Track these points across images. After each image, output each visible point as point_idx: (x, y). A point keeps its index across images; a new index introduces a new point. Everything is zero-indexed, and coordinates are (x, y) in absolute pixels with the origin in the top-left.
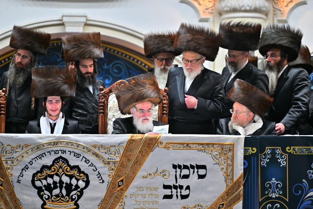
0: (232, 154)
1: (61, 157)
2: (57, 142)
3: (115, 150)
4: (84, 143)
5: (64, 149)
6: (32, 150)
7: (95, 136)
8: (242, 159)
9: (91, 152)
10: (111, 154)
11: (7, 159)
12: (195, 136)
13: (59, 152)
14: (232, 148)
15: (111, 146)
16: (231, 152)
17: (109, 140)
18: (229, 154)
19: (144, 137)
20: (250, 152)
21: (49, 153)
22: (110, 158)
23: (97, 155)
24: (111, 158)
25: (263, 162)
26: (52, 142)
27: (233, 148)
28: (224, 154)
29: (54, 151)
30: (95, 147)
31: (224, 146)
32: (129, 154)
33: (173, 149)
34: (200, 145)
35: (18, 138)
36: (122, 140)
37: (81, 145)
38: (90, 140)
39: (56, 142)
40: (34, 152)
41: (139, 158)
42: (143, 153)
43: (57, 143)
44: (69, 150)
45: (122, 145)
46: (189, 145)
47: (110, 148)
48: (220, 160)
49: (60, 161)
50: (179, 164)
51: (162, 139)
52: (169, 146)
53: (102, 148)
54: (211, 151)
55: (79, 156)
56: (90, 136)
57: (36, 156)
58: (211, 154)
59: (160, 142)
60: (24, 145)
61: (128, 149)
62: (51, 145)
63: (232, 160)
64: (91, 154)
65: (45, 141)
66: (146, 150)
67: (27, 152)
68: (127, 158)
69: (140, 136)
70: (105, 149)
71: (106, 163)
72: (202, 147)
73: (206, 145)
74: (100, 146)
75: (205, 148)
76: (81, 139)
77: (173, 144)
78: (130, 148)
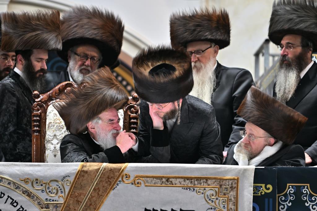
0: (235, 194)
3: (58, 187)
4: (10, 175)
7: (27, 165)
8: (250, 202)
9: (20, 190)
10: (51, 193)
12: (180, 167)
15: (51, 181)
16: (234, 191)
17: (49, 171)
18: (231, 193)
19: (102, 167)
20: (262, 191)
22: (49, 199)
23: (30, 194)
24: (51, 198)
25: (283, 207)
27: (238, 185)
28: (222, 194)
30: (27, 182)
31: (222, 182)
32: (78, 192)
33: (146, 186)
34: (186, 180)
36: (68, 172)
37: (5, 178)
38: (18, 170)
41: (94, 198)
42: (99, 191)
45: (67, 178)
46: (171, 180)
47: (49, 184)
48: (217, 203)
50: (155, 209)
51: (127, 170)
52: (138, 181)
53: (37, 183)
54: (203, 189)
55: (2, 195)
56: (19, 165)
58: (203, 193)
59: (126, 175)
61: (76, 186)
63: (235, 203)
64: (21, 192)
66: (104, 187)
68: (76, 199)
69: (96, 166)
70: (42, 185)
71: (44, 206)
72: (189, 183)
73: (196, 180)
74: (35, 180)
75: (195, 185)
76: (6, 170)
77: (146, 178)
78: (81, 183)
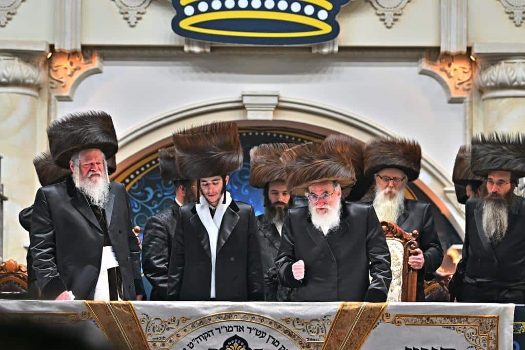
0: (495, 333)
1: (236, 337)
2: (231, 313)
3: (319, 326)
4: (272, 315)
5: (241, 324)
6: (192, 326)
7: (288, 305)
8: (511, 340)
9: (281, 329)
10: (312, 332)
11: (155, 339)
13: (233, 329)
14: (495, 322)
15: (312, 320)
16: (494, 330)
17: (309, 310)
18: (492, 331)
19: (362, 306)
20: (523, 329)
21: (218, 330)
22: (310, 338)
23: (291, 333)
24: (312, 337)
26: (222, 314)
27: (498, 324)
28: (483, 332)
29: (226, 327)
30: (288, 321)
31: (483, 320)
32: (339, 332)
33: (406, 325)
34: (446, 318)
35: (171, 307)
36: (329, 311)
37: (266, 318)
38: (279, 310)
39: (229, 313)
40: (195, 329)
41: (355, 338)
42: (360, 330)
43: (230, 315)
44: (249, 327)
45: (328, 318)
46: (431, 319)
47: (309, 324)
48: (477, 341)
49: (234, 342)
50: (416, 348)
51: (388, 310)
52: (398, 320)
53: (298, 322)
54: (463, 327)
55: (264, 335)
56: (280, 305)
57: (198, 335)
58: (463, 332)
59: (386, 314)
60: (181, 319)
61: (336, 325)
62: (222, 318)
63: (495, 341)
64: (282, 332)
65: (213, 312)
66: (364, 326)
67: (186, 328)
68: (337, 338)
69: (356, 305)
70: (303, 325)
72: (450, 322)
73: (457, 319)
74: (296, 320)
75: (455, 324)
76: (267, 310)
77: (406, 317)
78: (341, 323)
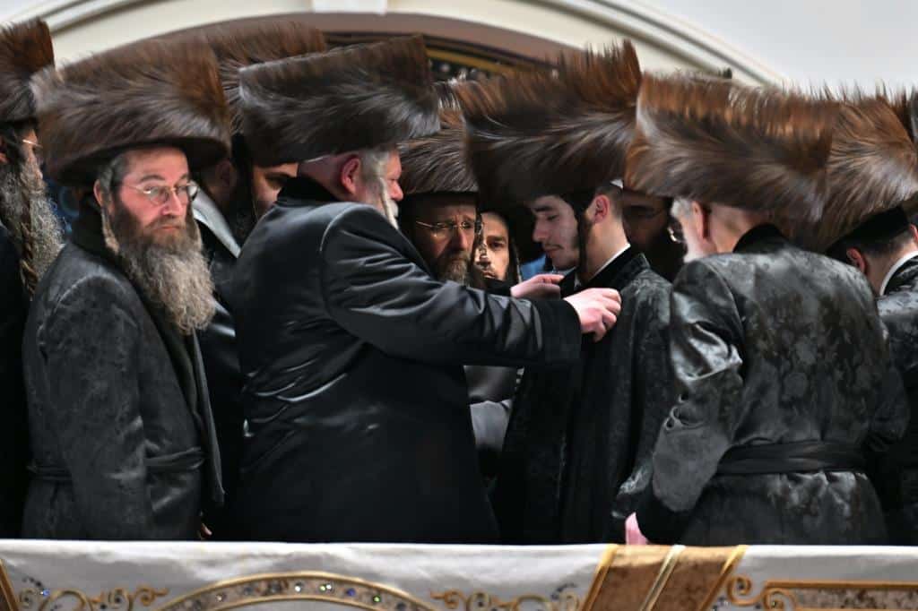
2: (285, 580)
4: (404, 583)
12: (898, 556)
15: (522, 599)
17: (515, 570)
19: (669, 556)
26: (259, 581)
30: (452, 602)
35: (110, 560)
36: (570, 572)
37: (387, 592)
38: (428, 569)
39: (278, 579)
45: (569, 592)
46: (870, 594)
47: (515, 608)
51: (743, 568)
52: (778, 598)
53: (481, 605)
56: (428, 554)
59: (740, 580)
60: (137, 593)
62: (258, 590)
69: (652, 554)
74: (474, 597)
76: (390, 568)
77: (797, 591)
78: (608, 605)
